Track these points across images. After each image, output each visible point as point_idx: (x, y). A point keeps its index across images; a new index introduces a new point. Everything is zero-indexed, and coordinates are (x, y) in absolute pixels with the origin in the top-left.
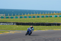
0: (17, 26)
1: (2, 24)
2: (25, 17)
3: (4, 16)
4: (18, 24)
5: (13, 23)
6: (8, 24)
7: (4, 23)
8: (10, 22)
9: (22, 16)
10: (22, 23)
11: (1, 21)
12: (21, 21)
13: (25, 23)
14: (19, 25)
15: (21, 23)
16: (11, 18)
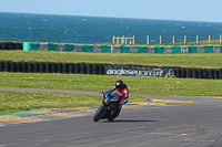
0: (179, 81)
1: (122, 72)
2: (209, 49)
3: (132, 44)
4: (181, 73)
5: (162, 68)
6: (146, 73)
7: (129, 67)
8: (152, 67)
9: (197, 43)
10: (196, 70)
11: (119, 63)
12: (190, 63)
13: (206, 70)
14: (185, 77)
15: (190, 70)
16: (156, 50)
